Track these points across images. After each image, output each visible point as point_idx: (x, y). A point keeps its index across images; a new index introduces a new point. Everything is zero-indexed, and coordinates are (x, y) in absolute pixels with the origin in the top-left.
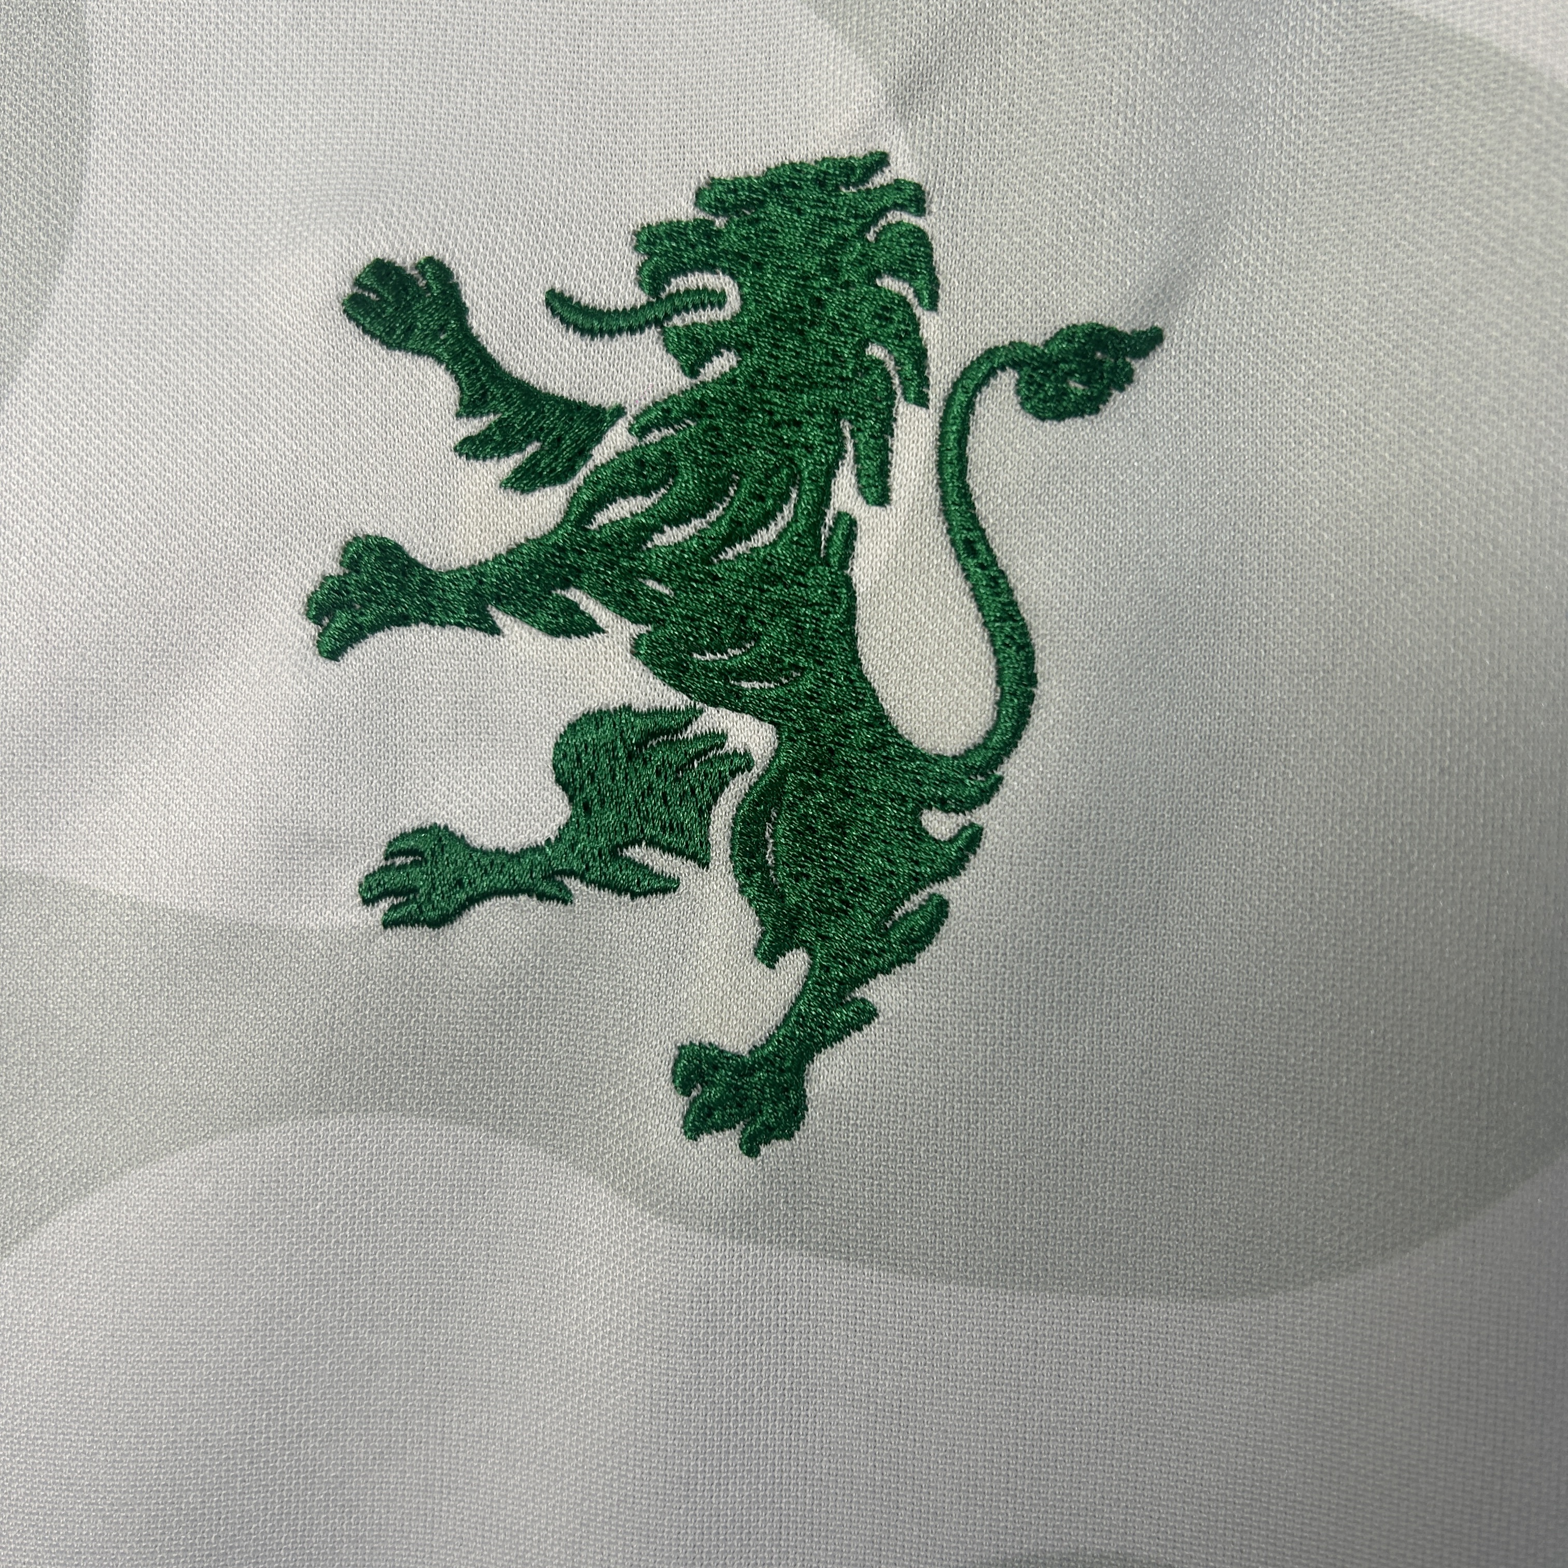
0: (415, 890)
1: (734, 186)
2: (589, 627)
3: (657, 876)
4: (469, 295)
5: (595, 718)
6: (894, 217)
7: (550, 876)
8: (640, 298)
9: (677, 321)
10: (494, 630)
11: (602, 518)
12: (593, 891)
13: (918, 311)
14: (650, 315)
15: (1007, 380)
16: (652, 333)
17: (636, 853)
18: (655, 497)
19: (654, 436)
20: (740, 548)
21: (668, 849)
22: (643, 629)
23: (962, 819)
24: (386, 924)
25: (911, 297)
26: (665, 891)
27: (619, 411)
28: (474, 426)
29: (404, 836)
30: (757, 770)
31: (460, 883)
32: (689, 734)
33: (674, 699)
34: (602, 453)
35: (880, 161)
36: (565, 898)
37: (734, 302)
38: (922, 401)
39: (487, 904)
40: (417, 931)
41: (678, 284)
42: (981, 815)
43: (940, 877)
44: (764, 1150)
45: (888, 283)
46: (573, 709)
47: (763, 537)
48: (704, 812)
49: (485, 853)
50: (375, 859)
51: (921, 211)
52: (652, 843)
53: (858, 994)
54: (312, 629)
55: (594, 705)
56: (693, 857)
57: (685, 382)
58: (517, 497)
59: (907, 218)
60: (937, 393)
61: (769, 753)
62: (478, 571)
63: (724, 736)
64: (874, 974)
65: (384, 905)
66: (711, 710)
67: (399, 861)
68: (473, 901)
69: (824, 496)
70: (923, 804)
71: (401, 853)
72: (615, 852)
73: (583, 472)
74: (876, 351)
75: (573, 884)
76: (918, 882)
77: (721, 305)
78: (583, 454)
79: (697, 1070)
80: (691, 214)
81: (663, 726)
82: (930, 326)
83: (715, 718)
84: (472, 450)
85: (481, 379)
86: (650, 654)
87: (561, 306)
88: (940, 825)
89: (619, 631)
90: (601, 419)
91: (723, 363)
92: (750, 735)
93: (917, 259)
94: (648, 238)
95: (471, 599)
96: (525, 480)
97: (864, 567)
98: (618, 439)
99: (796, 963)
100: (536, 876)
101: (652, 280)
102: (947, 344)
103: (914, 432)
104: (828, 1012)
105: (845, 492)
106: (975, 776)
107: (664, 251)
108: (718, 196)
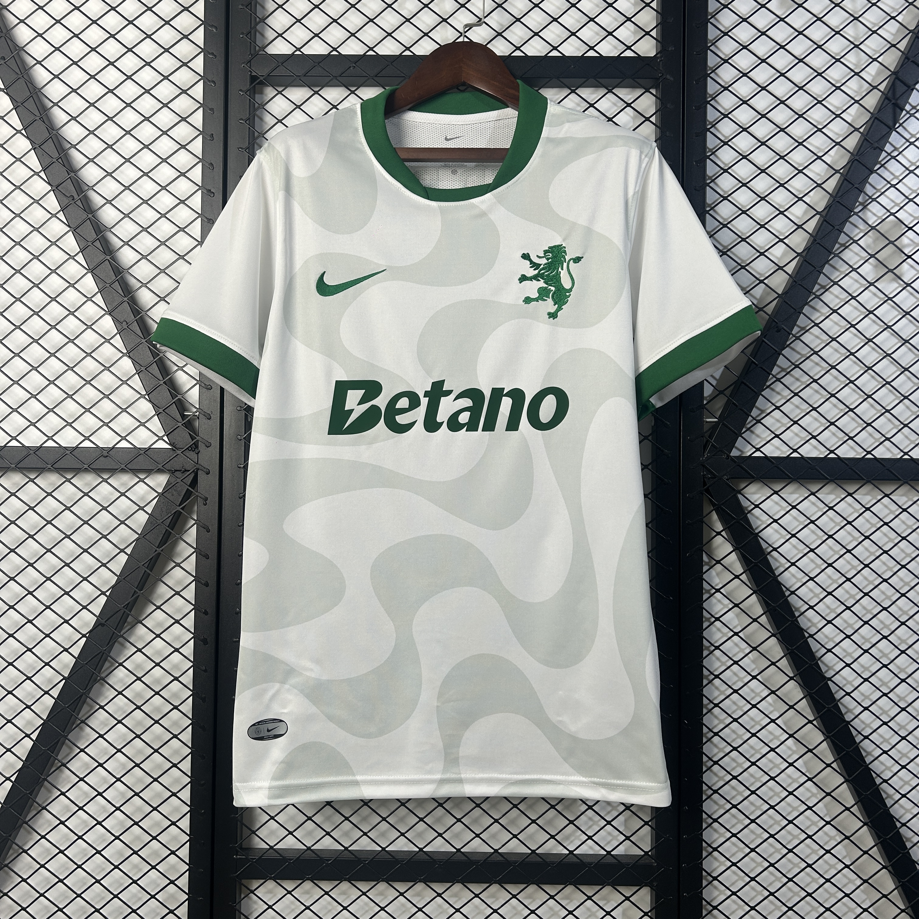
0: (527, 301)
2: (540, 281)
5: (540, 288)
9: (547, 257)
10: (533, 281)
11: (541, 272)
12: (541, 301)
14: (545, 256)
15: (572, 261)
16: (545, 258)
17: (544, 298)
18: (545, 270)
19: (545, 266)
20: (552, 274)
21: (546, 297)
22: (544, 280)
24: (525, 304)
25: (565, 255)
26: (546, 300)
27: (542, 264)
28: (531, 265)
29: (526, 297)
31: (530, 300)
32: (548, 288)
33: (547, 286)
34: (541, 267)
35: (562, 245)
36: (538, 302)
40: (527, 304)
41: (547, 254)
42: (571, 293)
43: (568, 298)
44: (555, 319)
45: (563, 254)
46: (539, 287)
47: (554, 273)
48: (549, 294)
49: (532, 298)
53: (562, 307)
54: (519, 281)
56: (548, 298)
57: (547, 262)
59: (564, 249)
61: (554, 290)
62: (532, 276)
63: (551, 289)
64: (563, 305)
65: (525, 302)
67: (525, 299)
68: (531, 302)
69: (558, 270)
70: (566, 292)
72: (542, 297)
73: (539, 269)
74: (562, 259)
75: (539, 300)
76: (566, 298)
77: (550, 256)
78: (539, 267)
79: (549, 314)
80: (547, 249)
81: (546, 288)
82: (566, 257)
83: (550, 287)
84: (531, 267)
85: (531, 262)
86: (545, 282)
87: (537, 256)
88: (568, 294)
89: (542, 281)
90: (540, 265)
91: (550, 260)
92: (553, 288)
93: (565, 252)
94: (544, 251)
95: (531, 279)
96: (535, 270)
97: (561, 275)
98: (542, 266)
99: (557, 306)
100: (536, 300)
101: (545, 254)
102: (567, 258)
103: (565, 265)
104: (560, 309)
105: (560, 270)
106: (571, 290)
107: (546, 252)
108: (550, 248)
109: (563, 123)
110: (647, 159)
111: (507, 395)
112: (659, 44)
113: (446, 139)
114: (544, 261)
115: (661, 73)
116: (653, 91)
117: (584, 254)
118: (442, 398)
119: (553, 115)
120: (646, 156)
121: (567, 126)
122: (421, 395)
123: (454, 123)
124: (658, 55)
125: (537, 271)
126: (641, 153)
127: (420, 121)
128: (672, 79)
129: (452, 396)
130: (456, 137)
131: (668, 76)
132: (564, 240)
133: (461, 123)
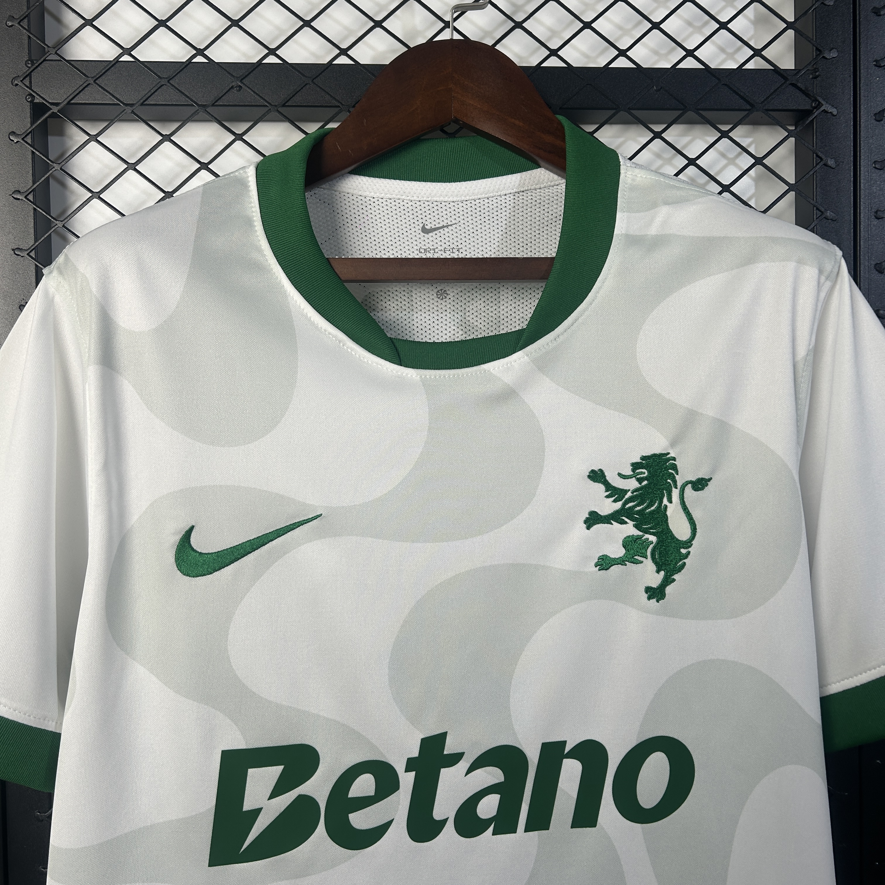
0: (603, 565)
1: (646, 456)
2: (626, 523)
3: (640, 561)
4: (606, 474)
5: (629, 537)
6: (671, 461)
7: (623, 561)
8: (632, 473)
9: (638, 477)
10: (612, 524)
11: (627, 506)
12: (630, 563)
13: (675, 475)
14: (634, 475)
15: (690, 485)
16: (634, 478)
17: (636, 557)
18: (635, 503)
19: (635, 494)
20: (649, 510)
21: (641, 556)
22: (635, 523)
23: (687, 550)
24: (599, 570)
25: (674, 473)
26: (641, 563)
27: (629, 490)
28: (608, 493)
29: (600, 556)
30: (654, 544)
31: (610, 563)
32: (643, 538)
33: (641, 533)
34: (627, 496)
35: (669, 453)
36: (626, 565)
37: (646, 474)
38: (676, 488)
39: (614, 566)
40: (603, 571)
41: (638, 471)
42: (690, 549)
43: (685, 559)
44: (660, 601)
45: (670, 471)
46: (625, 536)
47: (652, 508)
48: (646, 551)
49: (613, 558)
50: (597, 560)
51: (675, 461)
52: (639, 556)
53: (672, 577)
54: (585, 525)
55: (629, 535)
56: (645, 558)
57: (640, 486)
58: (614, 503)
59: (673, 462)
60: (679, 487)
61: (656, 541)
62: (610, 515)
63: (648, 539)
64: (675, 574)
65: (598, 567)
66: (646, 535)
67: (600, 560)
68: (611, 566)
69: (661, 502)
70: (681, 548)
71: (600, 559)
72: (633, 557)
73: (624, 499)
74: (669, 481)
75: (627, 563)
76: (681, 560)
77: (644, 474)
78: (624, 497)
79: (648, 589)
80: (639, 461)
81: (639, 538)
82: (677, 477)
83: (647, 536)
84: (607, 497)
85: (608, 486)
86: (636, 526)
87: (620, 475)
88: (683, 551)
89: (631, 523)
90: (626, 491)
91: (645, 482)
92: (653, 539)
93: (675, 467)
94: (633, 464)
95: (607, 519)
96: (615, 501)
97: (669, 513)
98: (629, 494)
99: (662, 573)
100: (621, 561)
101: (633, 470)
102: (680, 480)
103: (675, 493)
104: (667, 581)
105: (665, 501)
106: (688, 544)
107: (635, 466)
108: (643, 458)
109: (654, 205)
110: (828, 284)
111: (572, 755)
113: (425, 230)
114: (632, 484)
115: (815, 101)
117: (714, 470)
118: (443, 771)
119: (633, 188)
120: (827, 278)
121: (664, 211)
122: (400, 767)
123: (438, 199)
125: (619, 505)
126: (821, 272)
127: (372, 194)
128: (835, 111)
129: (463, 765)
130: (443, 227)
131: (829, 106)
132: (673, 444)
133: (451, 199)
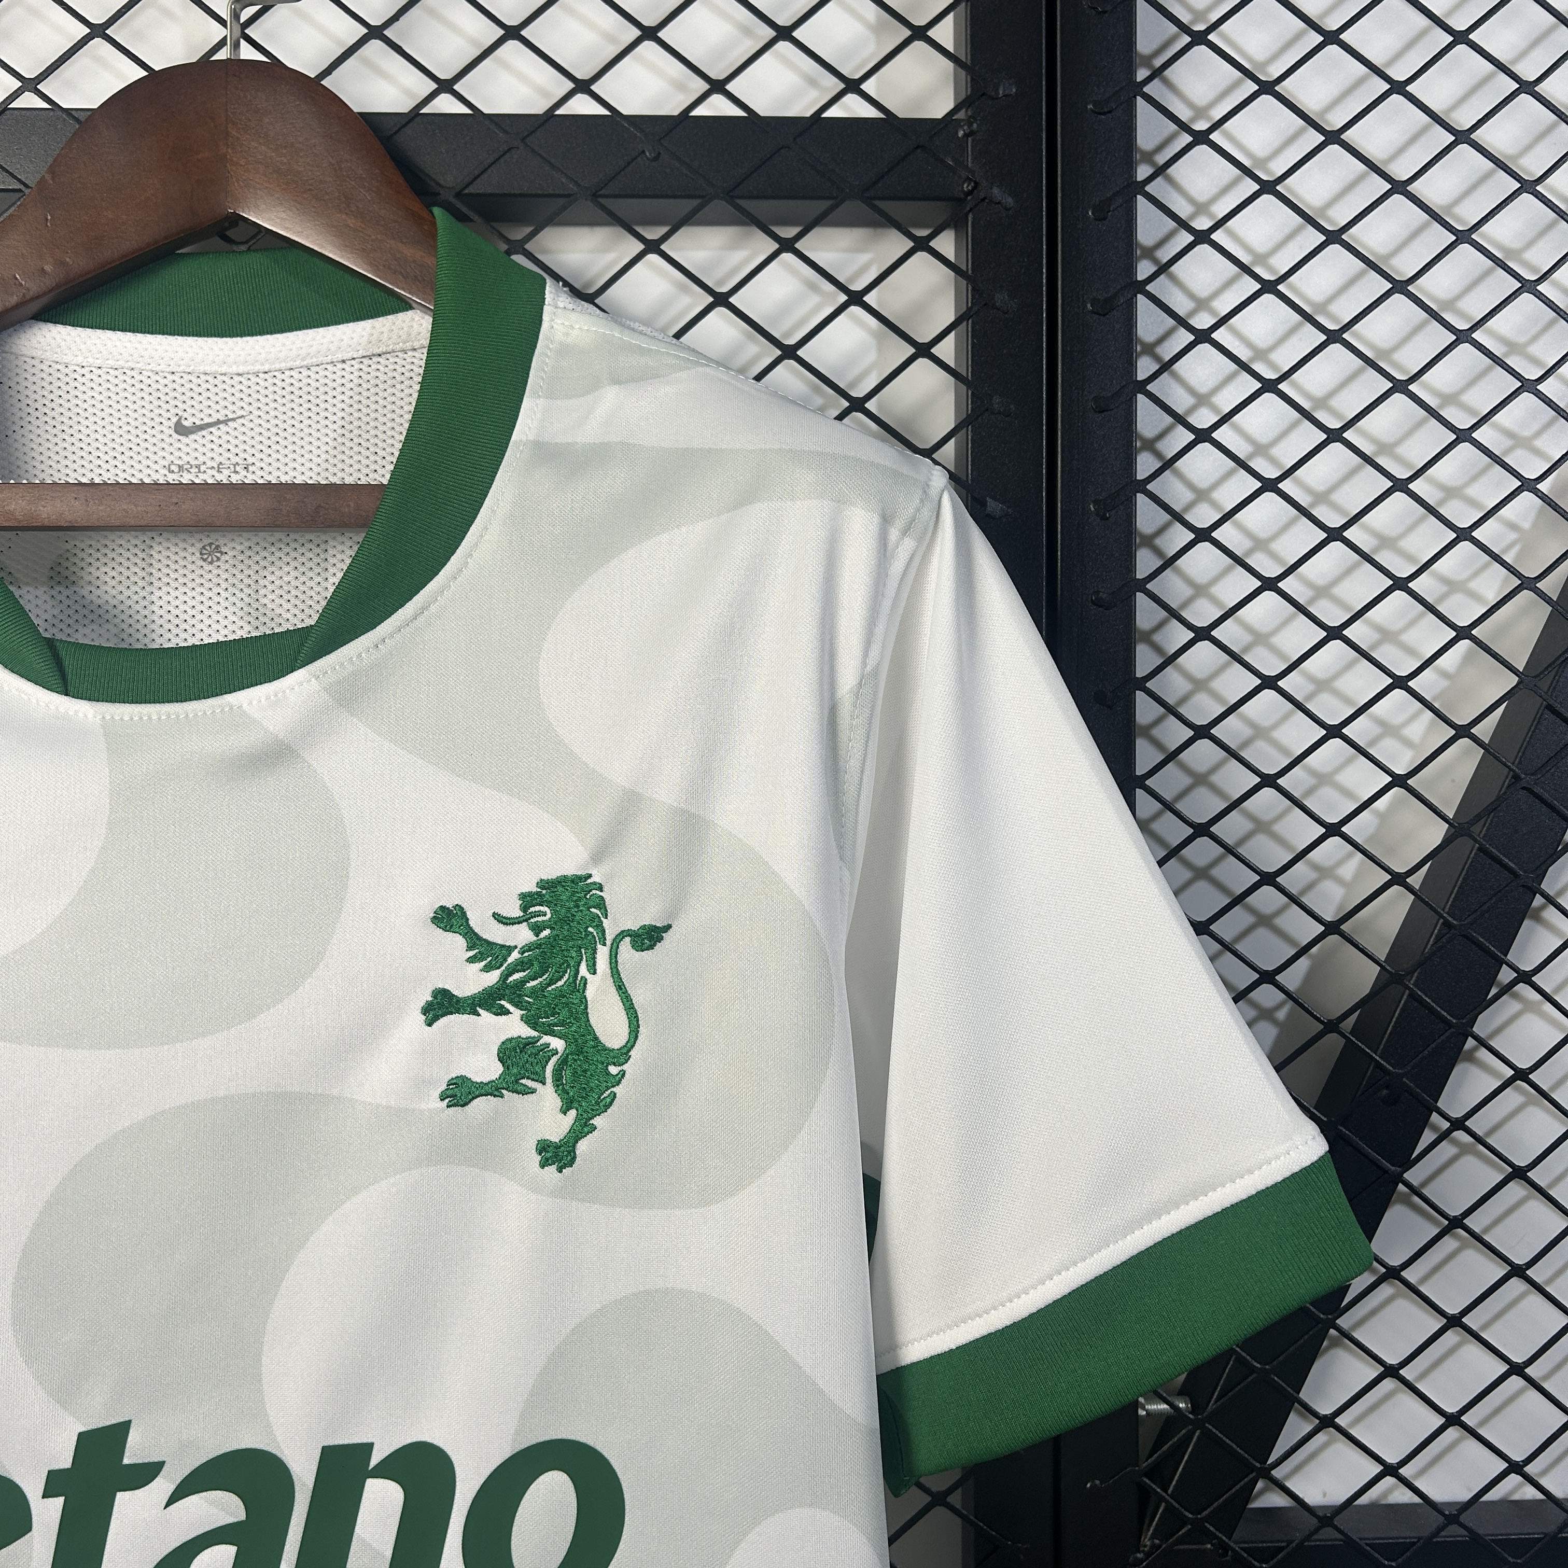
0: (456, 1096)
1: (548, 882)
2: (508, 1012)
3: (530, 1088)
4: (469, 915)
5: (511, 1040)
6: (594, 892)
7: (497, 1089)
8: (522, 914)
9: (532, 920)
10: (479, 1015)
11: (511, 979)
12: (510, 1093)
13: (602, 919)
14: (524, 918)
15: (628, 939)
16: (525, 924)
17: (523, 1081)
18: (527, 972)
19: (526, 954)
20: (553, 987)
21: (533, 1080)
22: (524, 1012)
23: (620, 1068)
24: (448, 1107)
25: (600, 915)
26: (532, 1093)
27: (516, 947)
28: (471, 953)
29: (452, 1079)
30: (559, 1055)
31: (470, 1093)
32: (538, 1044)
33: (534, 1034)
34: (510, 960)
35: (590, 876)
36: (502, 1096)
37: (549, 915)
38: (604, 944)
39: (478, 1099)
40: (457, 1108)
41: (532, 909)
42: (625, 1067)
43: (613, 1086)
44: (564, 1170)
45: (593, 910)
46: (503, 1038)
47: (560, 983)
48: (544, 1068)
49: (477, 1083)
50: (444, 1087)
51: (602, 891)
52: (528, 1078)
53: (591, 1122)
54: (424, 1017)
55: (510, 1036)
56: (541, 1082)
57: (535, 938)
58: (485, 974)
59: (598, 892)
60: (608, 942)
61: (563, 1049)
62: (473, 997)
63: (549, 1044)
64: (595, 1116)
65: (447, 1101)
66: (545, 1036)
67: (451, 1087)
68: (474, 1098)
69: (577, 972)
70: (608, 1064)
71: (452, 1084)
72: (517, 1081)
73: (505, 965)
74: (590, 929)
75: (504, 1092)
76: (608, 1088)
77: (545, 915)
78: (505, 960)
79: (543, 1147)
80: (535, 889)
81: (531, 1042)
82: (606, 923)
83: (546, 1039)
84: (471, 960)
85: (474, 939)
86: (526, 1020)
87: (497, 917)
88: (613, 1070)
89: (517, 1013)
90: (510, 949)
91: (546, 932)
92: (557, 1044)
93: (601, 904)
94: (523, 896)
95: (471, 1005)
96: (487, 969)
97: (589, 993)
98: (515, 955)
99: (573, 1113)
100: (493, 1090)
101: (525, 909)
102: (611, 928)
103: (603, 954)
104: (582, 1128)
105: (583, 970)
106: (623, 1055)
107: (528, 900)
108: (543, 884)
109: (593, 386)
110: (908, 544)
111: (386, 1470)
112: (963, 73)
113: (181, 429)
114: (522, 935)
115: (969, 180)
116: (946, 244)
117: (675, 909)
118: (120, 1496)
119: (564, 350)
120: (905, 532)
121: (610, 396)
122: (32, 1488)
123: (208, 369)
124: (961, 115)
125: (493, 977)
126: (886, 520)
127: (80, 360)
128: (1009, 201)
129: (162, 1486)
130: (219, 422)
131: (996, 191)
132: (597, 857)
133: (234, 369)
